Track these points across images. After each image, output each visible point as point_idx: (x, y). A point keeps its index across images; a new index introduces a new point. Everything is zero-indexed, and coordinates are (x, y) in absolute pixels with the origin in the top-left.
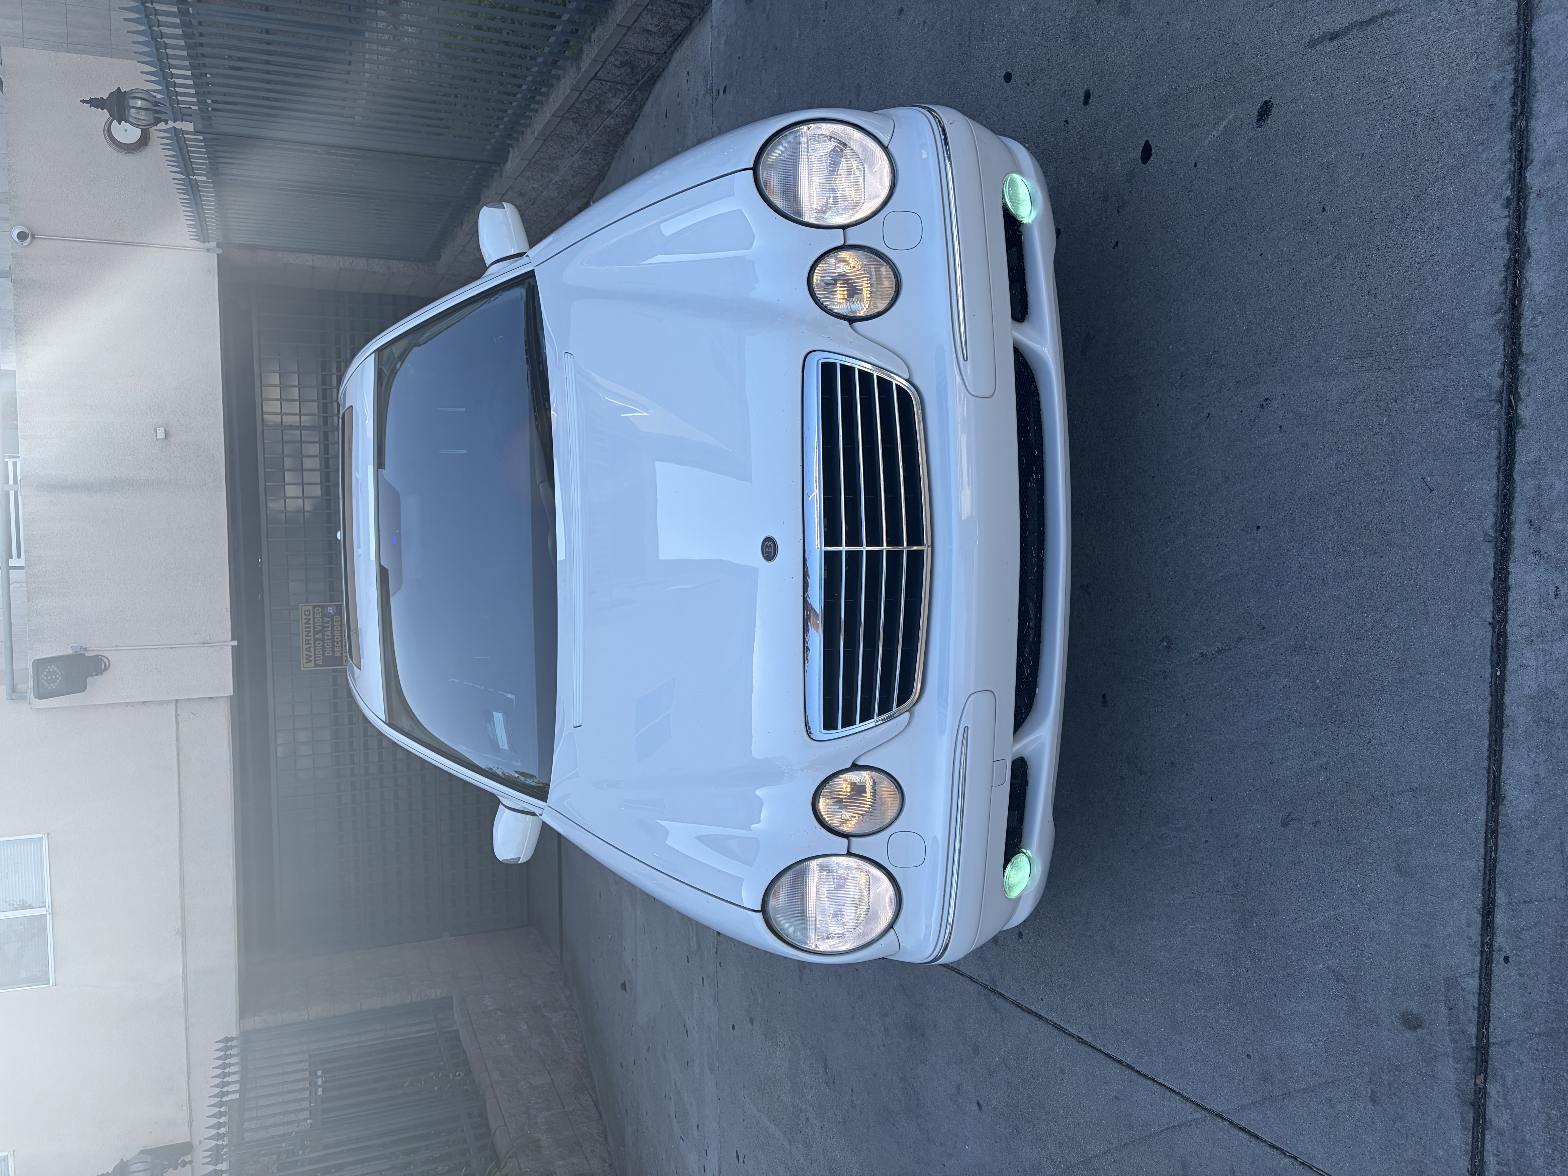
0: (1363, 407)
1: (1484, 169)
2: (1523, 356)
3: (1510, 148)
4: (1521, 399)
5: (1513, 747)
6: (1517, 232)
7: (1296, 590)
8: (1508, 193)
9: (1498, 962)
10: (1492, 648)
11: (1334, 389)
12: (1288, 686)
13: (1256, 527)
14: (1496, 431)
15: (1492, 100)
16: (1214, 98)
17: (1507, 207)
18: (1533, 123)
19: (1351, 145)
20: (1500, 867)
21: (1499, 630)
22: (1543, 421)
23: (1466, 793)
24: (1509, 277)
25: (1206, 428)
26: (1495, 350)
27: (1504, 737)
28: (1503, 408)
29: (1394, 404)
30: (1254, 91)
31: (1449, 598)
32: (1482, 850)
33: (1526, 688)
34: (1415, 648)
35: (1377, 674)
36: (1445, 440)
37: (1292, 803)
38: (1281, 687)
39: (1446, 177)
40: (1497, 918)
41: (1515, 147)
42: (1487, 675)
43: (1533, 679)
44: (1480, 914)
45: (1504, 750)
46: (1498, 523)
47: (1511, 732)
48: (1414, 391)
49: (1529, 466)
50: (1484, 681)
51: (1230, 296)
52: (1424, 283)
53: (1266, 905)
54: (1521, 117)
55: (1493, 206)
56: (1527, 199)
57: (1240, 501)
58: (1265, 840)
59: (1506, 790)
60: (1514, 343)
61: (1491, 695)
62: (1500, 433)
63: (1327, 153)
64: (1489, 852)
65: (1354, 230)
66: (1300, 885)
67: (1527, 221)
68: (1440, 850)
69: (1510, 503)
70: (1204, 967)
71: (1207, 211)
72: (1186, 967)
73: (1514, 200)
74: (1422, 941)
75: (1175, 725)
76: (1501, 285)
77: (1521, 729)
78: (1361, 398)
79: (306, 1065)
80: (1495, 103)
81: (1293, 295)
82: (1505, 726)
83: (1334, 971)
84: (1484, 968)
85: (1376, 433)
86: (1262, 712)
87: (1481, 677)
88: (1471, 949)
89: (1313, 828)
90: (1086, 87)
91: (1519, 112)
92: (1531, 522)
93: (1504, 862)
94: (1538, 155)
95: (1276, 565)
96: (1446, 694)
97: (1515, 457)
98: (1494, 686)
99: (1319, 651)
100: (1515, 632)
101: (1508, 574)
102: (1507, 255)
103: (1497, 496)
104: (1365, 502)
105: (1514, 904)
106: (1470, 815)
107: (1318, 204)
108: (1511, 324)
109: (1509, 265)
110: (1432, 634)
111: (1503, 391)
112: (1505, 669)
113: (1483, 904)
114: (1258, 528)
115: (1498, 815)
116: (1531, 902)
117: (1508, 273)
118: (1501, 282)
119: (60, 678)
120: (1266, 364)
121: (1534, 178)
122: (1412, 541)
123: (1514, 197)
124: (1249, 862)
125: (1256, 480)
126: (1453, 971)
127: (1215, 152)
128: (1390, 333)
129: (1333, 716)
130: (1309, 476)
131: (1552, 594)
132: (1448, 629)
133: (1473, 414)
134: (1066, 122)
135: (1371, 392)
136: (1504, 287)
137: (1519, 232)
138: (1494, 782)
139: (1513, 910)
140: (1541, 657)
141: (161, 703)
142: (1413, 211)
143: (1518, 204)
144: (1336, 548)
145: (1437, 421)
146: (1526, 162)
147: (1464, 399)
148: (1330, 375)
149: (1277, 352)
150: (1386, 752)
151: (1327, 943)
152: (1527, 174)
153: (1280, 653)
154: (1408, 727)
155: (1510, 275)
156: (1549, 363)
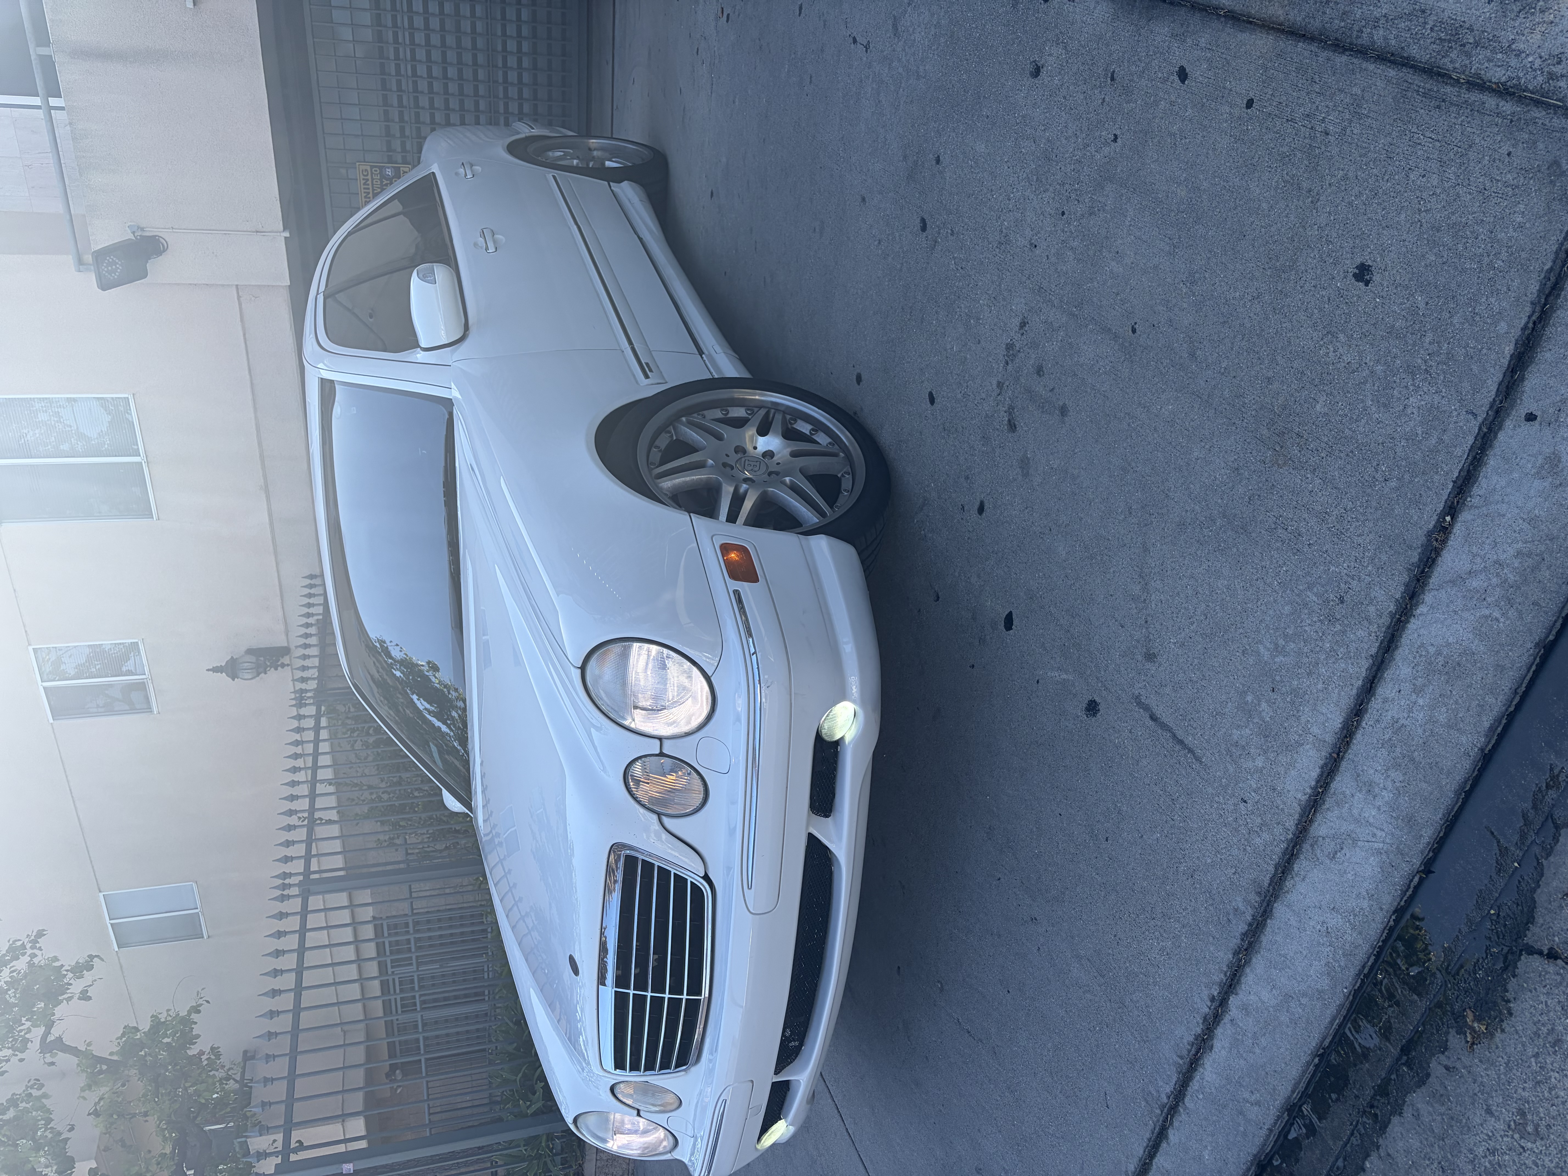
107: (1105, 830)
119: (121, 268)
127: (1053, 692)
141: (222, 286)
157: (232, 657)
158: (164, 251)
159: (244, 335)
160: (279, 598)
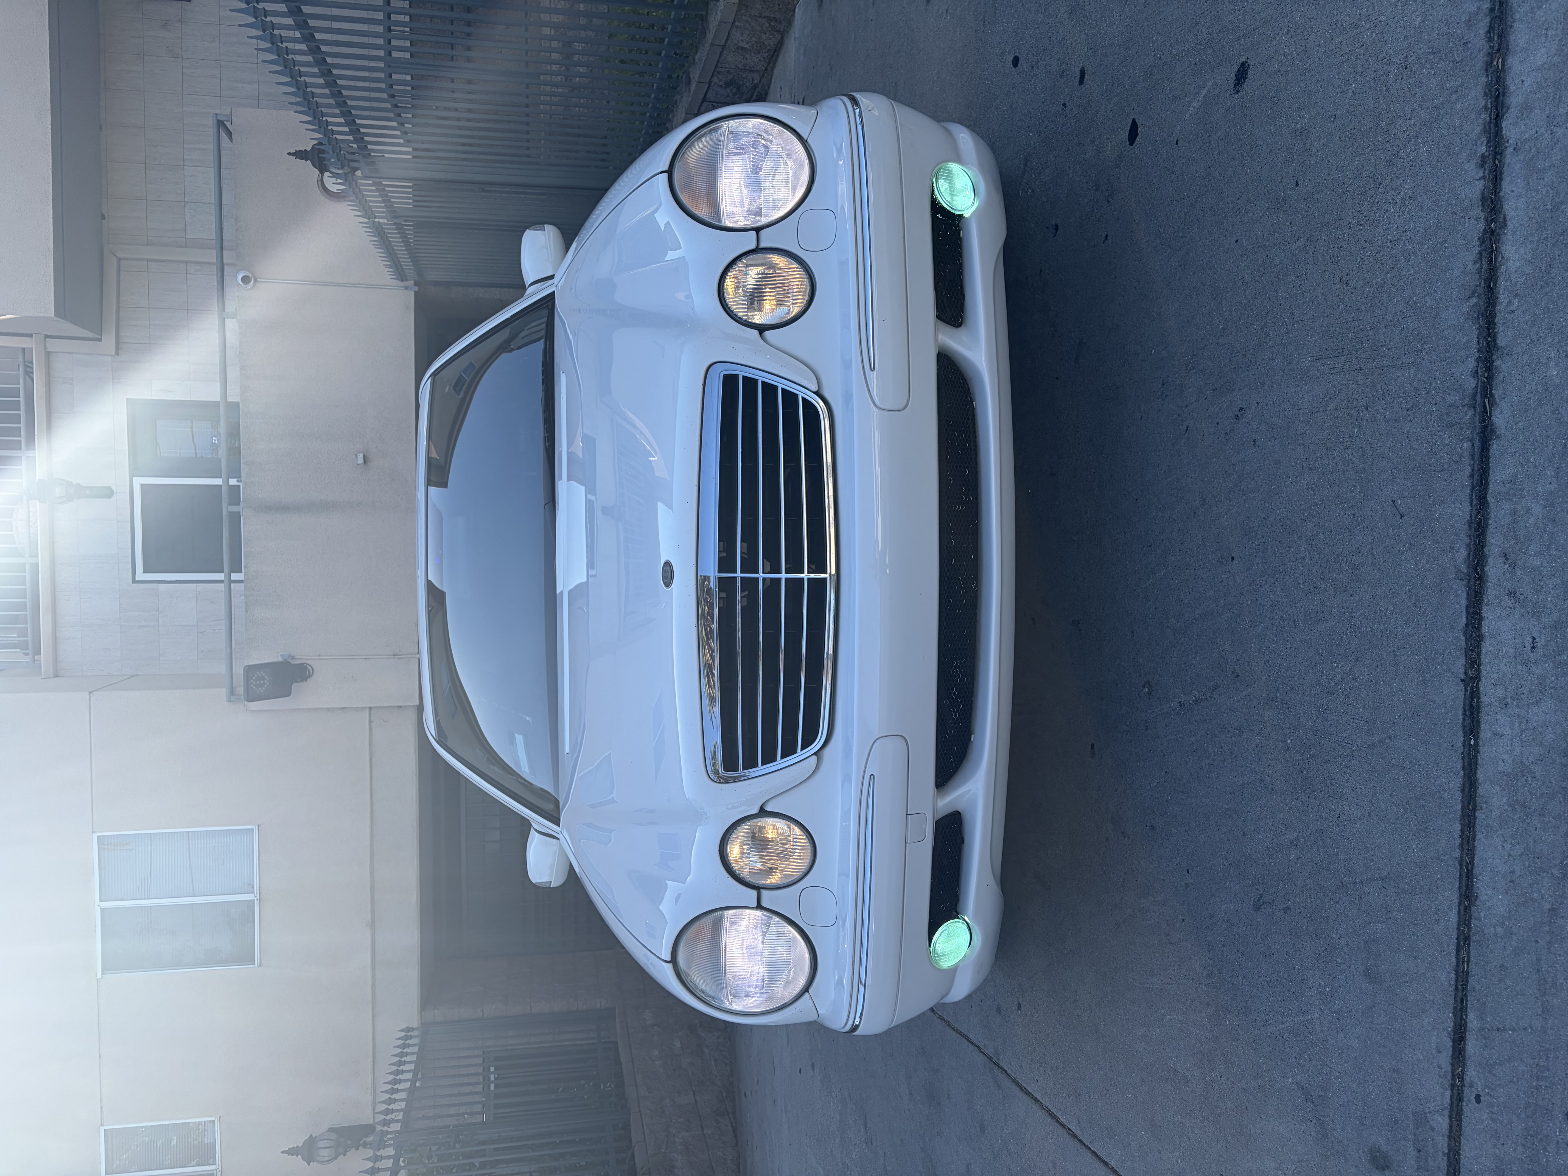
0: (1334, 416)
1: (1457, 122)
2: (1497, 350)
3: (1486, 94)
4: (1496, 403)
5: (1486, 835)
6: (1493, 196)
7: (1268, 633)
8: (1483, 149)
9: (1469, 1100)
10: (1465, 711)
11: (1306, 396)
12: (1260, 745)
13: (1230, 558)
14: (1469, 443)
15: (1466, 38)
16: (1195, 64)
17: (1482, 166)
18: (1510, 60)
19: (1323, 106)
20: (1472, 982)
21: (1472, 689)
22: (1520, 430)
23: (1437, 888)
24: (1484, 252)
25: (1184, 443)
26: (1468, 343)
27: (1477, 822)
28: (1477, 414)
29: (1365, 412)
30: (1231, 53)
31: (1420, 647)
32: (1454, 960)
33: (1501, 762)
34: (1385, 707)
35: (1347, 735)
36: (1416, 455)
37: (1263, 883)
38: (1254, 746)
39: (1419, 135)
40: (1468, 1045)
41: (1491, 92)
42: (1459, 744)
43: (1507, 751)
44: (1450, 1038)
45: (1477, 837)
46: (1471, 556)
47: (1484, 816)
48: (1385, 396)
49: (1504, 486)
50: (1456, 751)
51: (1207, 291)
52: (1396, 265)
53: (1239, 1001)
54: (1498, 55)
55: (1466, 166)
56: (1503, 156)
57: (1216, 527)
58: (1238, 924)
59: (1478, 887)
60: (1489, 335)
61: (1464, 768)
62: (1473, 444)
63: (1300, 118)
64: (1461, 963)
65: (1326, 206)
66: (1270, 981)
67: (1503, 183)
68: (1410, 955)
69: (1484, 532)
70: (1181, 1067)
71: (1187, 194)
72: (1164, 1063)
73: (1490, 157)
74: (1391, 1064)
75: (1155, 784)
76: (1475, 262)
77: (1496, 813)
78: (1332, 406)
79: (479, 1061)
80: (1469, 40)
81: (1267, 287)
82: (1478, 808)
83: (1303, 1088)
84: (1455, 1105)
85: (1347, 448)
86: (1235, 773)
87: (1453, 746)
88: (1441, 1080)
89: (1284, 915)
90: (1081, 65)
91: (1496, 48)
92: (1506, 555)
93: (1476, 976)
94: (1515, 99)
95: (1249, 602)
96: (1416, 764)
97: (1489, 475)
98: (1467, 758)
99: (1290, 706)
100: (1489, 693)
101: (1482, 620)
102: (1481, 226)
103: (1470, 523)
104: (1335, 529)
105: (1487, 1030)
106: (1441, 915)
107: (1292, 178)
108: (1486, 310)
109: (1484, 238)
110: (1401, 690)
111: (1477, 393)
112: (1478, 737)
113: (1455, 1026)
114: (1233, 558)
115: (1471, 919)
116: (1504, 1030)
117: (1483, 248)
118: (1475, 259)
119: (268, 684)
120: (1241, 368)
121: (1511, 129)
122: (1382, 577)
123: (1489, 155)
124: (1222, 949)
125: (1231, 503)
126: (1421, 1105)
127: (1195, 126)
128: (1361, 327)
129: (1304, 784)
130: (1281, 499)
131: (1529, 647)
132: (1418, 685)
133: (1445, 422)
134: (1064, 105)
135: (1342, 398)
136: (1478, 265)
137: (1495, 196)
138: (1468, 877)
139: (1485, 1038)
140: (1517, 723)
141: (357, 709)
142: (1385, 179)
143: (1494, 162)
144: (1307, 584)
145: (1408, 432)
146: (1502, 110)
147: (1436, 404)
148: (1302, 379)
149: (1251, 354)
150: (1355, 831)
151: (1296, 1054)
152: (1504, 125)
153: (1253, 706)
154: (1377, 802)
155: (1486, 250)
156: (1526, 357)
157: (311, 1135)
158: (310, 676)
159: (371, 759)
160: (371, 1059)
